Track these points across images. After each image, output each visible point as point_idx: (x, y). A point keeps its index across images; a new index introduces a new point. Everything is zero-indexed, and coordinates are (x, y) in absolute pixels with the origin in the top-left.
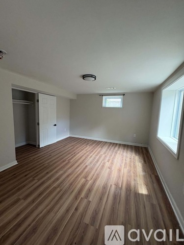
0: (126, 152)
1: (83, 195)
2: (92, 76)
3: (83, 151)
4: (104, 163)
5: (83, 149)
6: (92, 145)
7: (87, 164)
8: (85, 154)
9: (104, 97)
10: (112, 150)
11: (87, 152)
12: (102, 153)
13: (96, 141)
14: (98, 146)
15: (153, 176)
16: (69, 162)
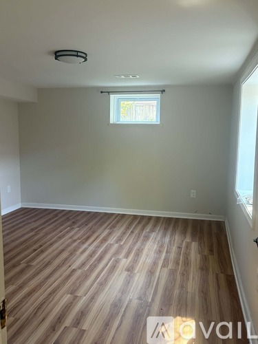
0: (172, 235)
1: (68, 322)
2: (77, 54)
3: (62, 240)
4: (117, 261)
5: (64, 236)
6: (86, 223)
7: (73, 267)
8: (69, 245)
9: (112, 96)
10: (136, 232)
11: (75, 241)
12: (112, 240)
13: (96, 214)
14: (101, 225)
15: (222, 276)
16: (28, 266)
